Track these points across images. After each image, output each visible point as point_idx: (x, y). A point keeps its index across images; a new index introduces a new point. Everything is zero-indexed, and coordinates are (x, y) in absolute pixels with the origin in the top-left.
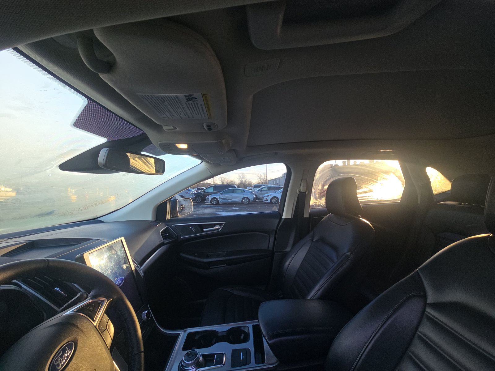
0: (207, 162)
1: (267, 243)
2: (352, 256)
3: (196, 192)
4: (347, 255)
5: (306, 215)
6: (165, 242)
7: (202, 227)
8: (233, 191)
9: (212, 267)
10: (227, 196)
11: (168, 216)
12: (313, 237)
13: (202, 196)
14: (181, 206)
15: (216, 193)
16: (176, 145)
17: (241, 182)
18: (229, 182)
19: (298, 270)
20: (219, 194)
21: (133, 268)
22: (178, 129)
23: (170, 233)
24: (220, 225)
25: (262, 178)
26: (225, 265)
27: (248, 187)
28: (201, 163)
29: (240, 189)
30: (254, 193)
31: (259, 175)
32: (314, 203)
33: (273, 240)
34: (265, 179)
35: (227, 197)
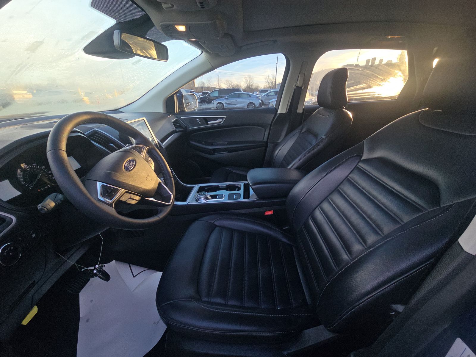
0: (207, 52)
1: (262, 136)
2: (327, 139)
3: (201, 97)
4: (323, 139)
5: (300, 110)
6: (177, 130)
7: (206, 120)
8: (239, 96)
9: (216, 153)
10: (233, 100)
11: (177, 110)
12: (302, 129)
13: (208, 101)
14: (187, 104)
15: (221, 97)
16: (175, 26)
17: (248, 86)
18: (235, 85)
19: (285, 156)
20: (224, 98)
21: (157, 142)
22: (175, 7)
23: (180, 124)
24: (222, 118)
25: (270, 81)
26: (227, 152)
27: (254, 92)
28: (202, 53)
29: (246, 94)
30: (260, 97)
31: (268, 78)
32: (310, 99)
33: (268, 132)
34: (274, 83)
35: (232, 102)
